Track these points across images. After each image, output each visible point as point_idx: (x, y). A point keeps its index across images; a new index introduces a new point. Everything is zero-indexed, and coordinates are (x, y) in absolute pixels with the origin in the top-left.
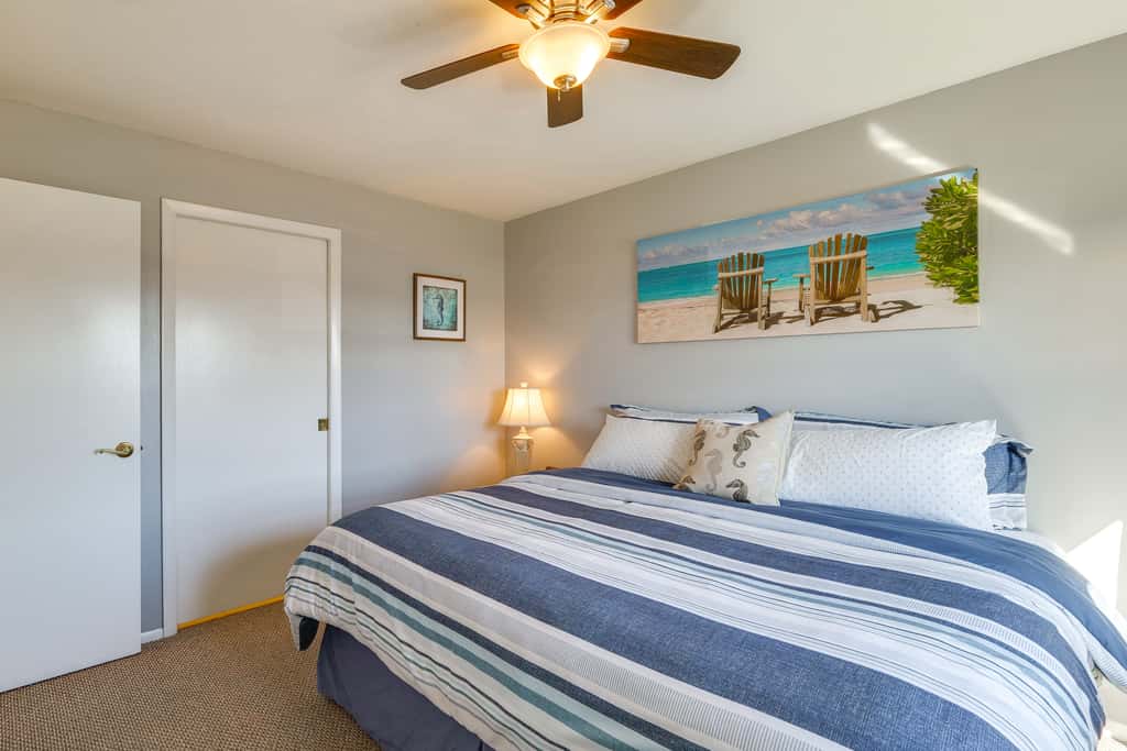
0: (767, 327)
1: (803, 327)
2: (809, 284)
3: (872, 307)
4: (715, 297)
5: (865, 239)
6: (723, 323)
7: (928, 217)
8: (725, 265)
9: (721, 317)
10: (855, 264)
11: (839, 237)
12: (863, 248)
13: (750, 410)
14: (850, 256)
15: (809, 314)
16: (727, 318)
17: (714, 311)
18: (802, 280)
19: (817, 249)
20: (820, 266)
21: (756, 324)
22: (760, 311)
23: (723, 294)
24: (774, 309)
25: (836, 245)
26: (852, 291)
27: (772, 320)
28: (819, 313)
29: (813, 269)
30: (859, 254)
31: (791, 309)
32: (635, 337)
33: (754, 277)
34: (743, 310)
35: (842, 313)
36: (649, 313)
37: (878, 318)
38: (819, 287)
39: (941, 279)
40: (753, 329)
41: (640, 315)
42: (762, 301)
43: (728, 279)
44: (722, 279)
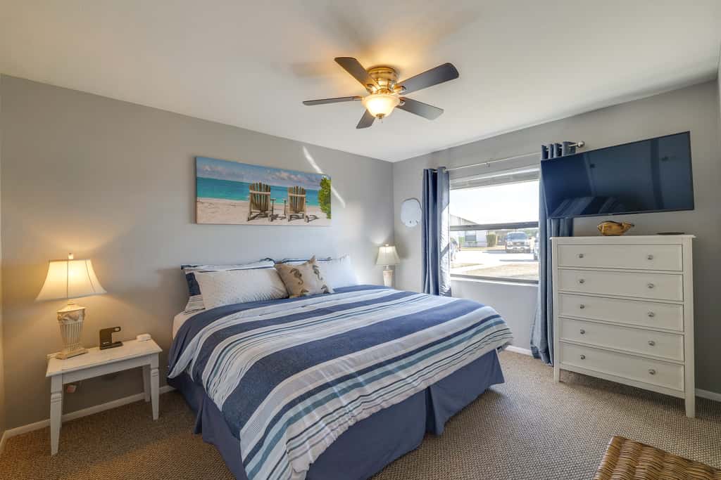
0: (272, 220)
1: (285, 222)
2: (288, 204)
3: (307, 217)
4: (249, 202)
5: (305, 190)
6: (252, 216)
7: (320, 188)
8: (253, 187)
9: (251, 213)
10: (302, 199)
11: (297, 187)
12: (304, 194)
13: (265, 260)
14: (301, 196)
15: (288, 217)
16: (254, 214)
17: (247, 210)
18: (285, 201)
19: (291, 190)
20: (291, 197)
21: (267, 219)
22: (269, 212)
23: (252, 202)
24: (275, 213)
25: (296, 190)
26: (301, 210)
27: (274, 217)
28: (291, 217)
29: (289, 198)
30: (303, 196)
31: (281, 214)
32: (194, 219)
33: (266, 196)
34: (262, 211)
35: (298, 218)
36: (206, 205)
37: (308, 221)
38: (291, 205)
39: (324, 210)
40: (266, 221)
41: (199, 205)
42: (270, 208)
43: (254, 194)
44: (251, 194)
